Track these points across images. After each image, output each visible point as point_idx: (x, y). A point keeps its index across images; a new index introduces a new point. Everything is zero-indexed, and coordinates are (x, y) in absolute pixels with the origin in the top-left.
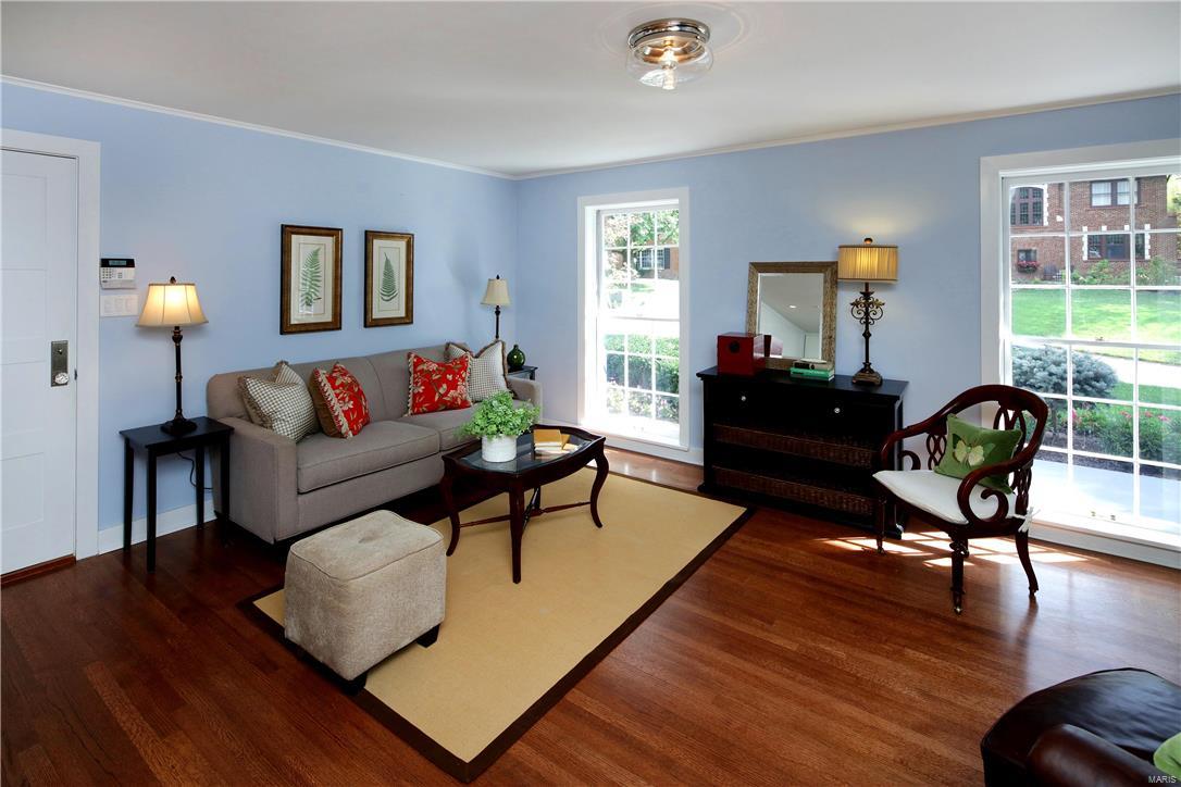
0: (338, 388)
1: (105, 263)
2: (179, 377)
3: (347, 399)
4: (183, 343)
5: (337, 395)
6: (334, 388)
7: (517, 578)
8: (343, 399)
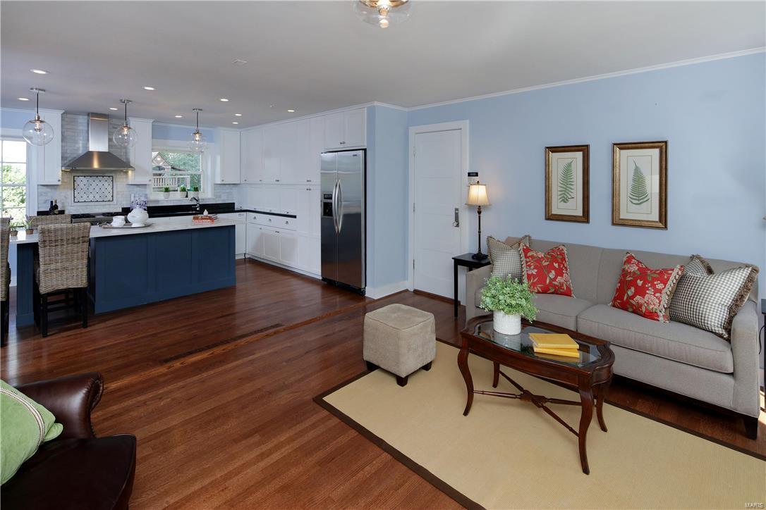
0: (528, 257)
1: (470, 174)
2: (479, 232)
3: (532, 267)
4: (481, 215)
5: (527, 262)
6: (526, 257)
7: (466, 413)
8: (530, 266)
